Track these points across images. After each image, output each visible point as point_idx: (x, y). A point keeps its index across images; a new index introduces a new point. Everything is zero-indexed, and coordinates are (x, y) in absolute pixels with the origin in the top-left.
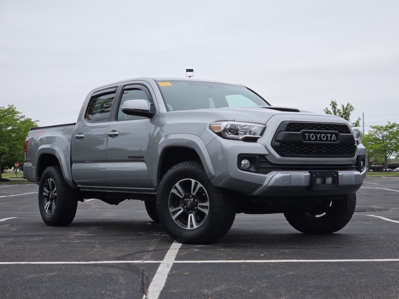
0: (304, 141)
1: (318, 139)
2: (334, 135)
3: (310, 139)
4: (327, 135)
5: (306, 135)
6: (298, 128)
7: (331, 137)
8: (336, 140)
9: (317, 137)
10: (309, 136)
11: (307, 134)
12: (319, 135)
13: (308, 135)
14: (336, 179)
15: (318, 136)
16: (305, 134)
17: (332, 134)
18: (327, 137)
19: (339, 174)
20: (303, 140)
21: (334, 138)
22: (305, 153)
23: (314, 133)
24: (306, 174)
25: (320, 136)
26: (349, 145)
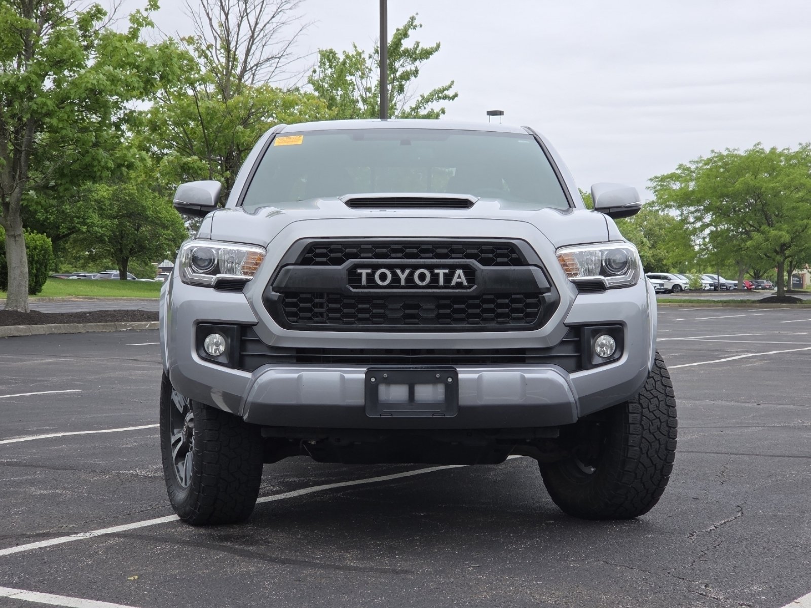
0: (354, 288)
1: (403, 283)
2: (459, 272)
3: (372, 285)
4: (436, 271)
5: (361, 273)
6: (340, 255)
7: (448, 278)
8: (465, 283)
9: (399, 279)
10: (370, 277)
11: (364, 272)
12: (407, 271)
13: (368, 273)
15: (403, 277)
16: (359, 271)
17: (452, 267)
18: (435, 275)
19: (460, 376)
20: (348, 286)
21: (459, 280)
22: (361, 320)
23: (390, 267)
24: (357, 374)
25: (411, 274)
26: (518, 296)
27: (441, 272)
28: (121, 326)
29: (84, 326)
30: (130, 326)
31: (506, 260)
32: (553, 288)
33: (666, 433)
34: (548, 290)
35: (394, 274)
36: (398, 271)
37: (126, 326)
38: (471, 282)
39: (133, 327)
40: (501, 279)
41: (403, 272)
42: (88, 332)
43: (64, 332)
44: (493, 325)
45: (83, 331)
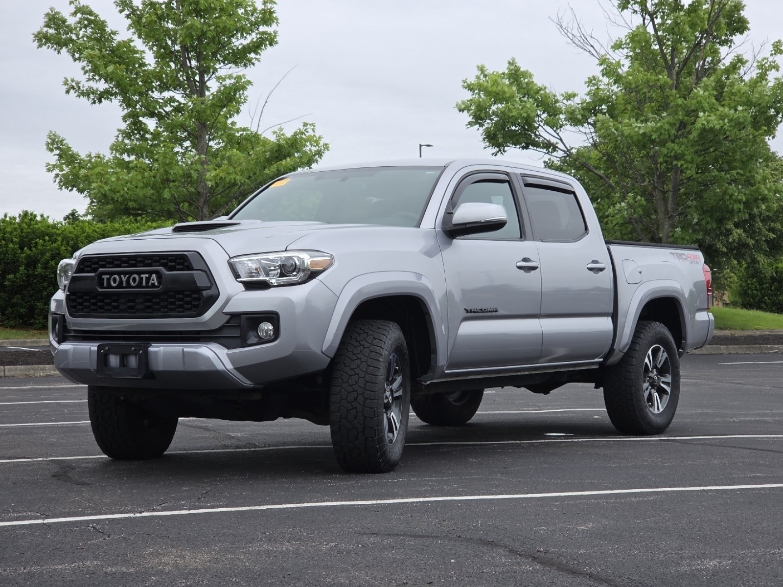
0: (100, 288)
1: (124, 284)
2: (154, 276)
3: (109, 286)
4: (142, 276)
6: (95, 266)
7: (148, 279)
8: (156, 284)
9: (123, 282)
10: (109, 280)
11: (105, 277)
12: (127, 276)
13: (107, 278)
14: (145, 358)
15: (124, 279)
16: (103, 276)
17: (150, 273)
18: (141, 279)
20: (97, 287)
21: (153, 282)
23: (120, 273)
24: (94, 347)
25: (129, 278)
26: (187, 293)
27: (144, 276)
28: (767, 348)
29: (727, 348)
30: (776, 348)
31: (182, 266)
32: (214, 287)
33: (362, 403)
34: (209, 288)
35: (121, 279)
36: (122, 276)
37: (771, 349)
38: (160, 282)
39: (779, 350)
40: (175, 280)
41: (125, 277)
42: (730, 353)
43: (705, 353)
44: (175, 313)
45: (725, 352)
